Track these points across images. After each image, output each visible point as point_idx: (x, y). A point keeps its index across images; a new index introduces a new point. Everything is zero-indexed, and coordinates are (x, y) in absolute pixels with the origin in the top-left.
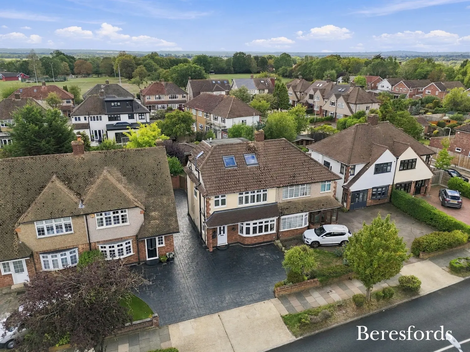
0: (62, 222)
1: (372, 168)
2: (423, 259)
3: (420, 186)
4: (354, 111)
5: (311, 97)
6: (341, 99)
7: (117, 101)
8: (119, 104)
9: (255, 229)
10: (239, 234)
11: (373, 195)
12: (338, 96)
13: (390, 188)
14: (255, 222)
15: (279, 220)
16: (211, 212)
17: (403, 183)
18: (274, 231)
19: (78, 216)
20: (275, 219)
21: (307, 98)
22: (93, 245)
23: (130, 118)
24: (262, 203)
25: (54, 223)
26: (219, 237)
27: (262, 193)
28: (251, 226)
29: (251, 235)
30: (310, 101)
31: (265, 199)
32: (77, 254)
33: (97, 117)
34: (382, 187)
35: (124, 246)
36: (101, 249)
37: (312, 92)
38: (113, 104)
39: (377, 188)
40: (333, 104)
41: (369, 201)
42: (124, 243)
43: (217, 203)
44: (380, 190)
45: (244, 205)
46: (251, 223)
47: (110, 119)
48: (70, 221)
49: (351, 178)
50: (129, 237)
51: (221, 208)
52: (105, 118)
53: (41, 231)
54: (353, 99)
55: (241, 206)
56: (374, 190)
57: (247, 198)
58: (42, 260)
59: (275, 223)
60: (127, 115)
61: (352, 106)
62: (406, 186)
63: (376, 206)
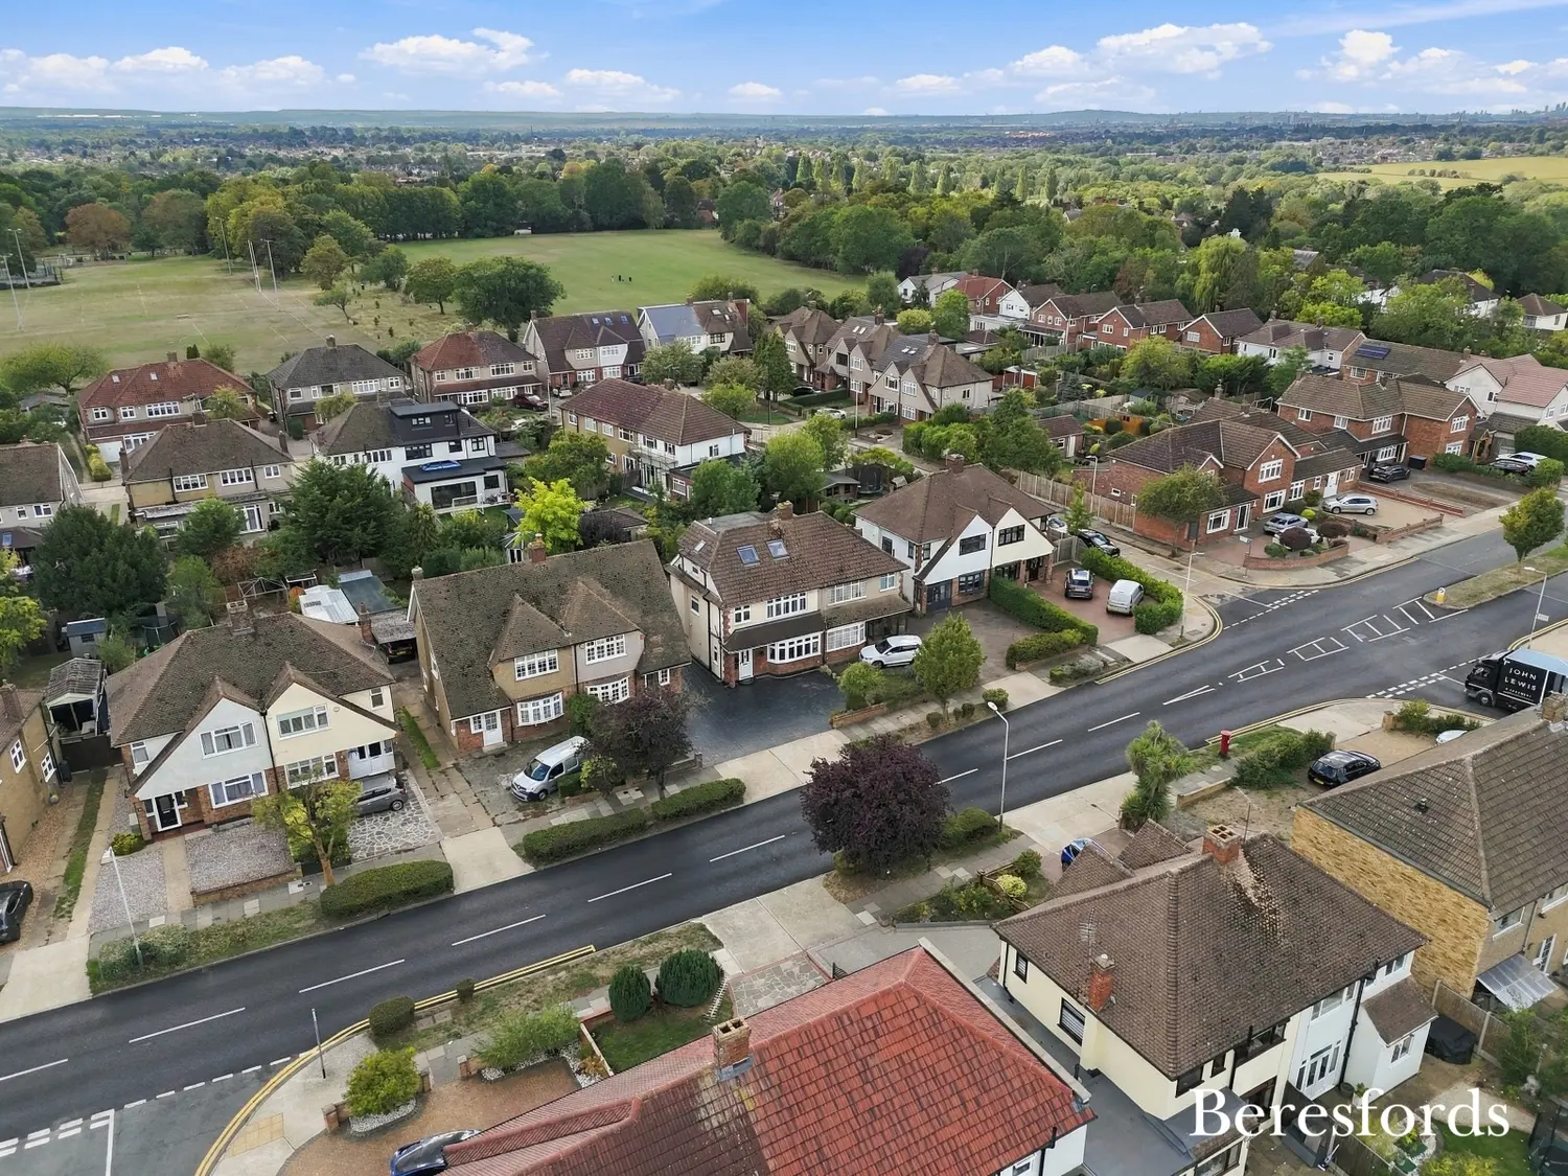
0: (547, 657)
1: (956, 547)
2: (1020, 671)
3: (1035, 567)
4: (937, 402)
5: (843, 359)
6: (909, 373)
7: (424, 415)
8: (428, 420)
9: (792, 650)
10: (769, 660)
11: (961, 588)
12: (902, 368)
13: (987, 575)
14: (791, 640)
15: (824, 635)
16: (731, 631)
17: (1006, 565)
18: (819, 653)
19: (564, 648)
20: (819, 634)
21: (832, 360)
22: (581, 686)
23: (453, 449)
24: (799, 612)
25: (536, 659)
26: (741, 666)
27: (798, 599)
28: (787, 648)
29: (787, 660)
30: (841, 370)
31: (803, 605)
32: (560, 700)
33: (382, 453)
34: (973, 575)
35: (620, 686)
36: (589, 692)
37: (843, 348)
38: (414, 422)
39: (966, 576)
40: (892, 384)
41: (956, 598)
42: (619, 682)
43: (738, 619)
44: (970, 578)
45: (775, 618)
46: (787, 642)
47: (409, 456)
48: (555, 655)
49: (924, 564)
50: (624, 675)
51: (744, 623)
52: (399, 453)
53: (521, 671)
54: (934, 374)
55: (771, 619)
56: (963, 579)
57: (778, 607)
58: (519, 709)
59: (819, 640)
60: (445, 445)
61: (934, 392)
62: (1012, 570)
63: (964, 606)
